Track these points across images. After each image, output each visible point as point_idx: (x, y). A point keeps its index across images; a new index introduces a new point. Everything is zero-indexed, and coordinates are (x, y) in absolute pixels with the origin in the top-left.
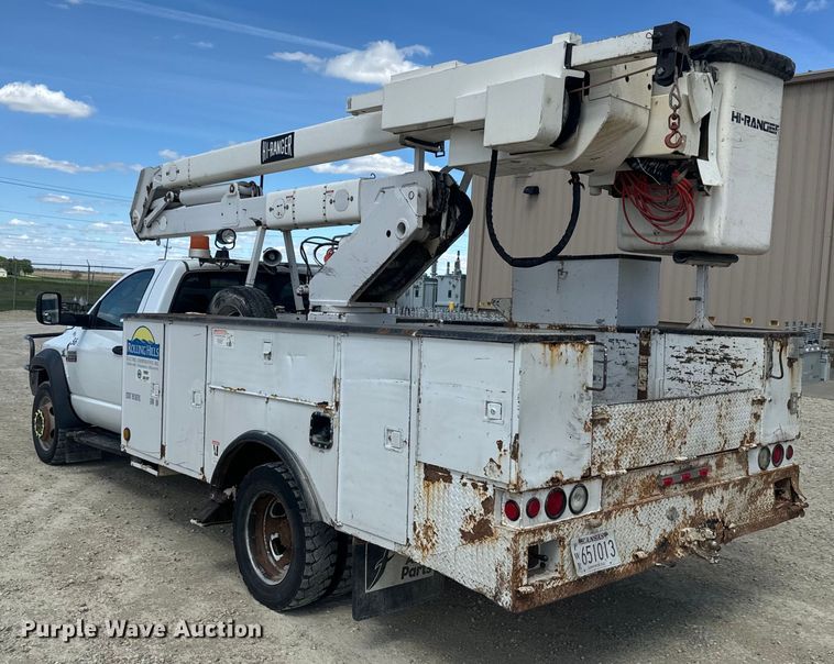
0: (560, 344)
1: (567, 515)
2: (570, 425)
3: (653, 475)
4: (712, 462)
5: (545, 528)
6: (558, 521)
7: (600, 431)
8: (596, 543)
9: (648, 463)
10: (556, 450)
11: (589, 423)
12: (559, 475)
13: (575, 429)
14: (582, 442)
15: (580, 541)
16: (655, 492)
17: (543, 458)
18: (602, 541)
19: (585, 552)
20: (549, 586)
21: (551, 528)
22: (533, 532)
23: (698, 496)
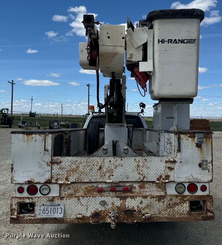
0: (32, 134)
1: (39, 194)
2: (39, 163)
3: (93, 186)
4: (136, 185)
5: (26, 198)
6: (33, 196)
7: (55, 167)
8: (52, 208)
9: (88, 181)
10: (31, 171)
11: (49, 163)
12: (32, 180)
13: (42, 165)
14: (45, 169)
15: (43, 205)
16: (94, 193)
17: (25, 173)
18: (56, 207)
19: (45, 209)
20: (27, 218)
21: (29, 198)
22: (20, 198)
23: (124, 198)
